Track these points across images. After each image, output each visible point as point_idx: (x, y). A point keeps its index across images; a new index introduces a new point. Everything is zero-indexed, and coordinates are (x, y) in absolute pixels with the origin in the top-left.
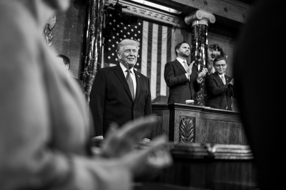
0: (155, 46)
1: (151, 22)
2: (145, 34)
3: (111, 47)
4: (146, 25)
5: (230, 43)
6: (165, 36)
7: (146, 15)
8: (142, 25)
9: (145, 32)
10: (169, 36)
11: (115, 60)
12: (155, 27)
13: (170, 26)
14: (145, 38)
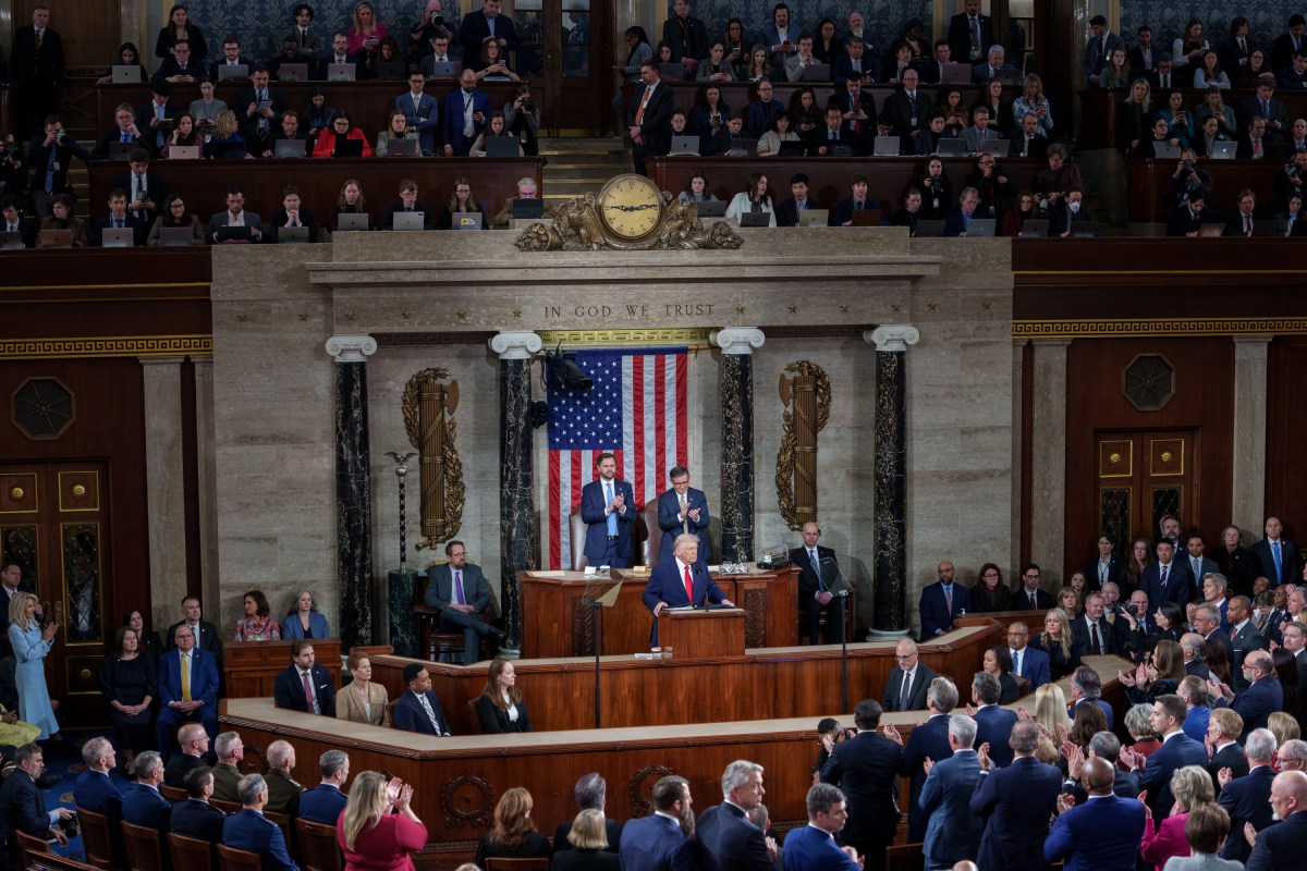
0: (649, 400)
1: (638, 354)
2: (628, 381)
3: (560, 420)
4: (627, 362)
5: (842, 348)
6: (670, 374)
7: (630, 340)
8: (619, 365)
9: (628, 375)
10: (681, 373)
11: (569, 442)
12: (649, 362)
13: (681, 352)
14: (627, 388)
